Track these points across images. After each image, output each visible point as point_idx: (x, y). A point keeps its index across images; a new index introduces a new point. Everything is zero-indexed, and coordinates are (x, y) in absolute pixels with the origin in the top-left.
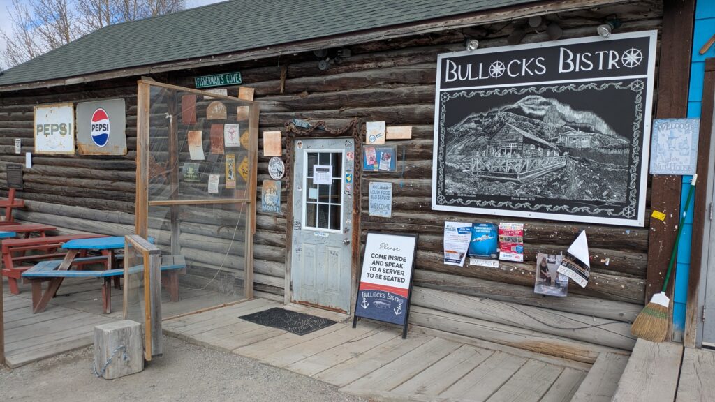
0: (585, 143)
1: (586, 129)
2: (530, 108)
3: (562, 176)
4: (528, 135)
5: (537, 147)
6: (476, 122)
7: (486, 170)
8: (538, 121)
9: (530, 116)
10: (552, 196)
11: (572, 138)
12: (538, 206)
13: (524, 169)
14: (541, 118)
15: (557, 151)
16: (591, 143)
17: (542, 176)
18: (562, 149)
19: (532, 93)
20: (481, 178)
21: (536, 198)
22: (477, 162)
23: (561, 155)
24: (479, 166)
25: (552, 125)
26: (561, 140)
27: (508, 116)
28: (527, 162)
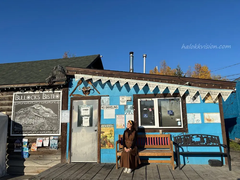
0: (48, 116)
1: (48, 112)
2: (36, 107)
3: (44, 124)
4: (36, 114)
5: (38, 117)
6: (23, 111)
7: (25, 123)
8: (38, 111)
9: (36, 109)
10: (41, 129)
11: (45, 115)
12: (38, 132)
13: (35, 123)
14: (39, 110)
15: (42, 118)
16: (50, 116)
17: (39, 124)
18: (43, 117)
19: (37, 104)
20: (24, 126)
21: (38, 130)
22: (23, 121)
23: (43, 119)
24: (24, 123)
25: (41, 111)
26: (43, 115)
27: (31, 109)
28: (36, 121)
